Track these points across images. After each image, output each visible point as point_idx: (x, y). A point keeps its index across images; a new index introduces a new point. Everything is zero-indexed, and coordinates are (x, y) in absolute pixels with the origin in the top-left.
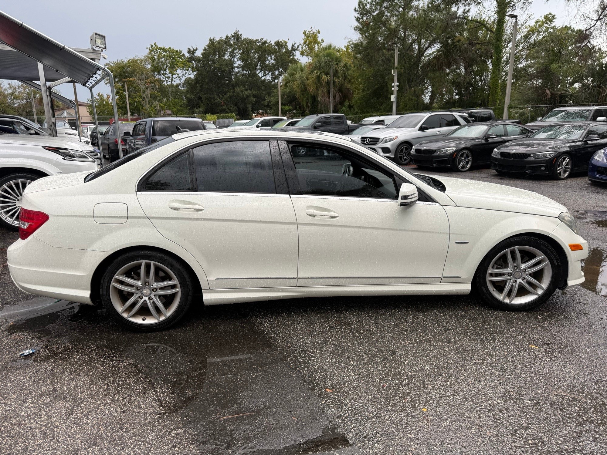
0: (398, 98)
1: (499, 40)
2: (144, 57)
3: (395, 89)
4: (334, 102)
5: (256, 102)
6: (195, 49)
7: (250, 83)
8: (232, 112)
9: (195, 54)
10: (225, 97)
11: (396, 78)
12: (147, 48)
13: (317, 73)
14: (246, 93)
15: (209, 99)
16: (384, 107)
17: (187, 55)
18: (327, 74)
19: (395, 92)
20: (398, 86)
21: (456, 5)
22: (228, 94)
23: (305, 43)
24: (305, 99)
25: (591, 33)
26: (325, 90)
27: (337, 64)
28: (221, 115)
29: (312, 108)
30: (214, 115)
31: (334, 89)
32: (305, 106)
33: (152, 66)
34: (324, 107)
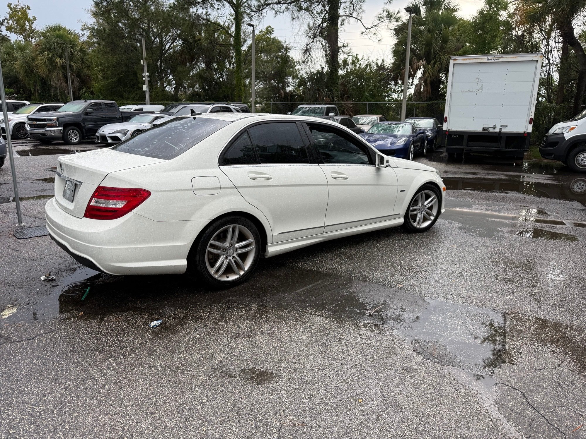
0: (150, 88)
1: (239, 43)
3: (146, 79)
4: (73, 87)
11: (146, 69)
13: (48, 54)
16: (132, 96)
18: (61, 57)
19: (147, 82)
20: (148, 76)
21: (195, 6)
23: (11, 18)
24: (31, 82)
25: (310, 48)
26: (61, 74)
27: (72, 48)
29: (42, 92)
31: (72, 74)
32: (32, 90)
34: (60, 92)
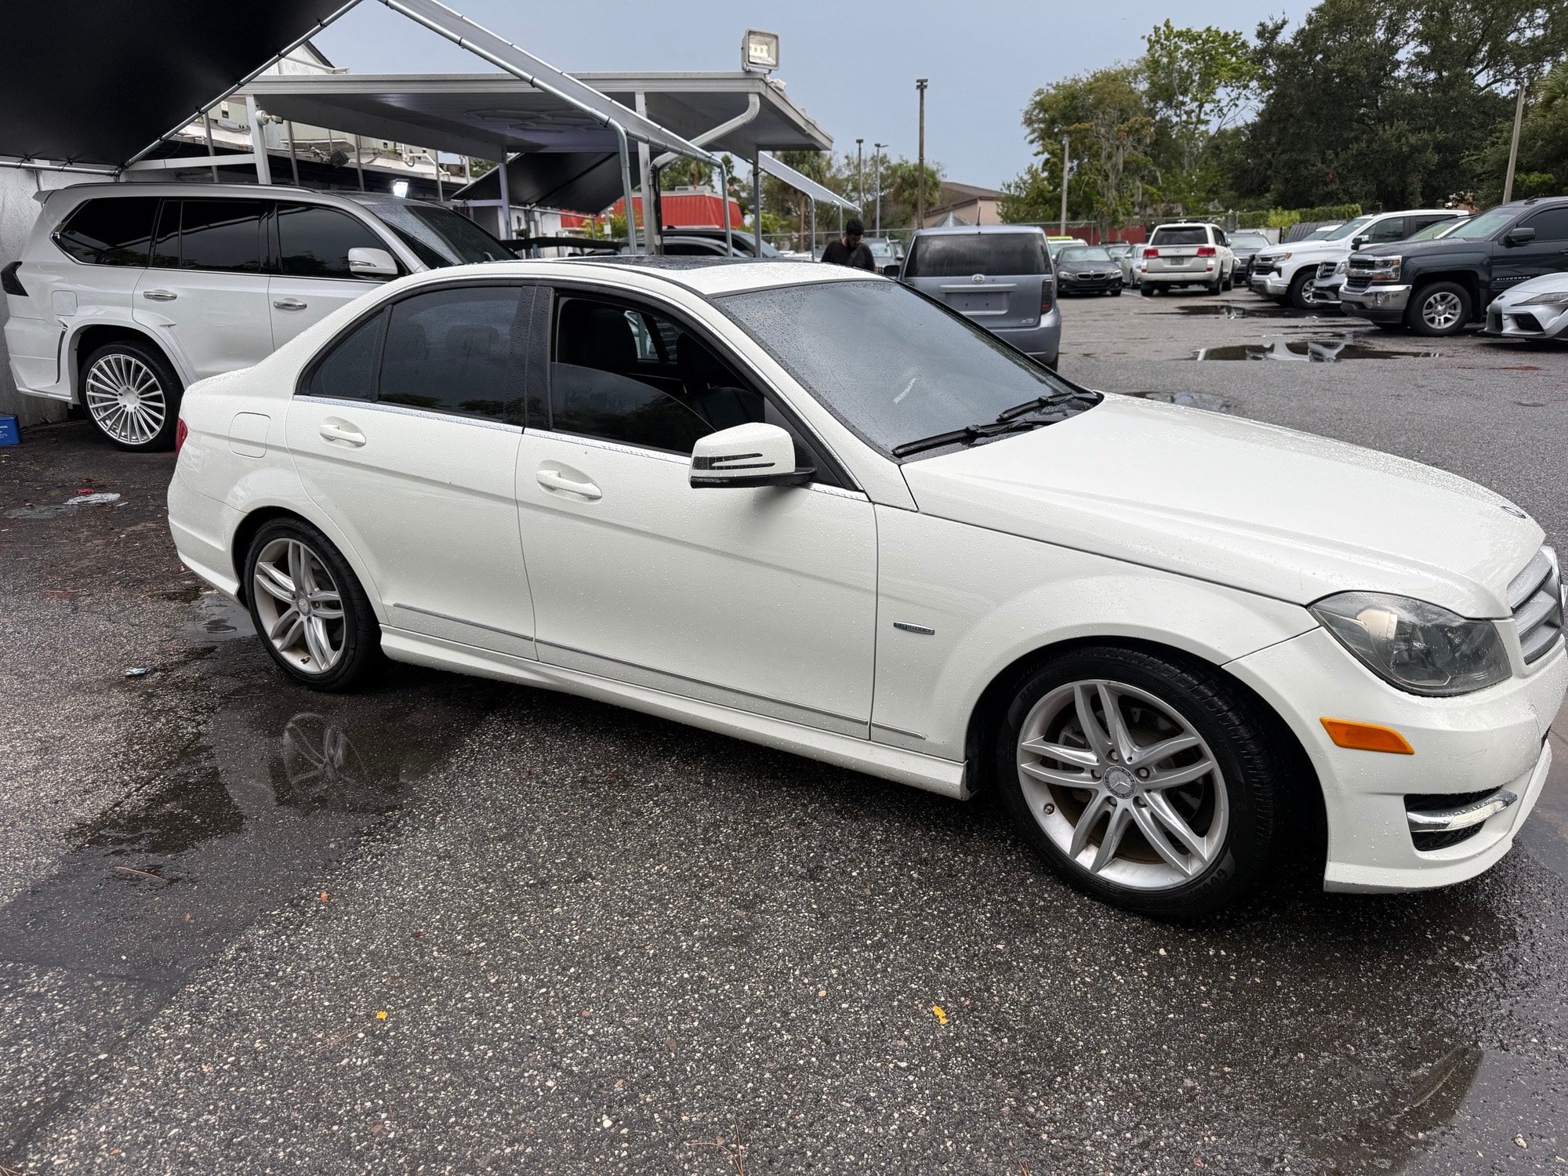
2: (1138, 62)
5: (1443, 166)
6: (1280, 22)
7: (1436, 108)
8: (1353, 201)
9: (1279, 39)
10: (1343, 156)
12: (1143, 37)
14: (1413, 139)
15: (1294, 166)
17: (1254, 43)
22: (1354, 148)
28: (1316, 210)
30: (1293, 213)
33: (1153, 84)
